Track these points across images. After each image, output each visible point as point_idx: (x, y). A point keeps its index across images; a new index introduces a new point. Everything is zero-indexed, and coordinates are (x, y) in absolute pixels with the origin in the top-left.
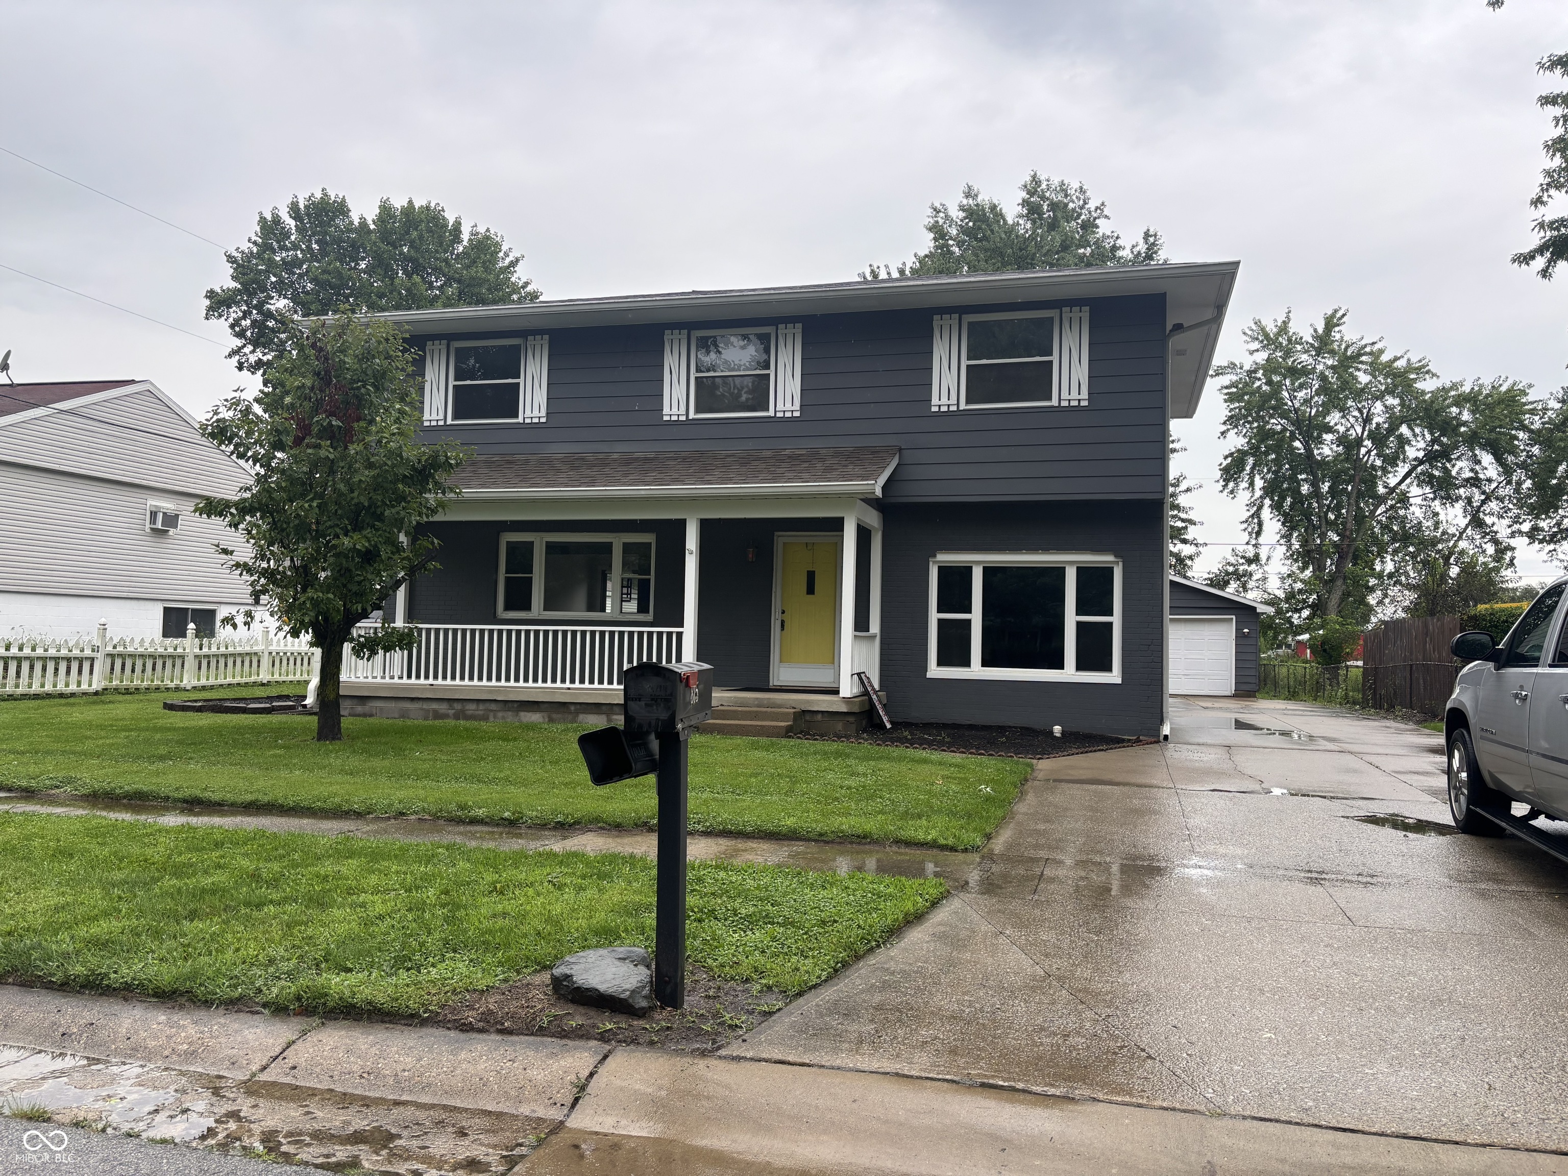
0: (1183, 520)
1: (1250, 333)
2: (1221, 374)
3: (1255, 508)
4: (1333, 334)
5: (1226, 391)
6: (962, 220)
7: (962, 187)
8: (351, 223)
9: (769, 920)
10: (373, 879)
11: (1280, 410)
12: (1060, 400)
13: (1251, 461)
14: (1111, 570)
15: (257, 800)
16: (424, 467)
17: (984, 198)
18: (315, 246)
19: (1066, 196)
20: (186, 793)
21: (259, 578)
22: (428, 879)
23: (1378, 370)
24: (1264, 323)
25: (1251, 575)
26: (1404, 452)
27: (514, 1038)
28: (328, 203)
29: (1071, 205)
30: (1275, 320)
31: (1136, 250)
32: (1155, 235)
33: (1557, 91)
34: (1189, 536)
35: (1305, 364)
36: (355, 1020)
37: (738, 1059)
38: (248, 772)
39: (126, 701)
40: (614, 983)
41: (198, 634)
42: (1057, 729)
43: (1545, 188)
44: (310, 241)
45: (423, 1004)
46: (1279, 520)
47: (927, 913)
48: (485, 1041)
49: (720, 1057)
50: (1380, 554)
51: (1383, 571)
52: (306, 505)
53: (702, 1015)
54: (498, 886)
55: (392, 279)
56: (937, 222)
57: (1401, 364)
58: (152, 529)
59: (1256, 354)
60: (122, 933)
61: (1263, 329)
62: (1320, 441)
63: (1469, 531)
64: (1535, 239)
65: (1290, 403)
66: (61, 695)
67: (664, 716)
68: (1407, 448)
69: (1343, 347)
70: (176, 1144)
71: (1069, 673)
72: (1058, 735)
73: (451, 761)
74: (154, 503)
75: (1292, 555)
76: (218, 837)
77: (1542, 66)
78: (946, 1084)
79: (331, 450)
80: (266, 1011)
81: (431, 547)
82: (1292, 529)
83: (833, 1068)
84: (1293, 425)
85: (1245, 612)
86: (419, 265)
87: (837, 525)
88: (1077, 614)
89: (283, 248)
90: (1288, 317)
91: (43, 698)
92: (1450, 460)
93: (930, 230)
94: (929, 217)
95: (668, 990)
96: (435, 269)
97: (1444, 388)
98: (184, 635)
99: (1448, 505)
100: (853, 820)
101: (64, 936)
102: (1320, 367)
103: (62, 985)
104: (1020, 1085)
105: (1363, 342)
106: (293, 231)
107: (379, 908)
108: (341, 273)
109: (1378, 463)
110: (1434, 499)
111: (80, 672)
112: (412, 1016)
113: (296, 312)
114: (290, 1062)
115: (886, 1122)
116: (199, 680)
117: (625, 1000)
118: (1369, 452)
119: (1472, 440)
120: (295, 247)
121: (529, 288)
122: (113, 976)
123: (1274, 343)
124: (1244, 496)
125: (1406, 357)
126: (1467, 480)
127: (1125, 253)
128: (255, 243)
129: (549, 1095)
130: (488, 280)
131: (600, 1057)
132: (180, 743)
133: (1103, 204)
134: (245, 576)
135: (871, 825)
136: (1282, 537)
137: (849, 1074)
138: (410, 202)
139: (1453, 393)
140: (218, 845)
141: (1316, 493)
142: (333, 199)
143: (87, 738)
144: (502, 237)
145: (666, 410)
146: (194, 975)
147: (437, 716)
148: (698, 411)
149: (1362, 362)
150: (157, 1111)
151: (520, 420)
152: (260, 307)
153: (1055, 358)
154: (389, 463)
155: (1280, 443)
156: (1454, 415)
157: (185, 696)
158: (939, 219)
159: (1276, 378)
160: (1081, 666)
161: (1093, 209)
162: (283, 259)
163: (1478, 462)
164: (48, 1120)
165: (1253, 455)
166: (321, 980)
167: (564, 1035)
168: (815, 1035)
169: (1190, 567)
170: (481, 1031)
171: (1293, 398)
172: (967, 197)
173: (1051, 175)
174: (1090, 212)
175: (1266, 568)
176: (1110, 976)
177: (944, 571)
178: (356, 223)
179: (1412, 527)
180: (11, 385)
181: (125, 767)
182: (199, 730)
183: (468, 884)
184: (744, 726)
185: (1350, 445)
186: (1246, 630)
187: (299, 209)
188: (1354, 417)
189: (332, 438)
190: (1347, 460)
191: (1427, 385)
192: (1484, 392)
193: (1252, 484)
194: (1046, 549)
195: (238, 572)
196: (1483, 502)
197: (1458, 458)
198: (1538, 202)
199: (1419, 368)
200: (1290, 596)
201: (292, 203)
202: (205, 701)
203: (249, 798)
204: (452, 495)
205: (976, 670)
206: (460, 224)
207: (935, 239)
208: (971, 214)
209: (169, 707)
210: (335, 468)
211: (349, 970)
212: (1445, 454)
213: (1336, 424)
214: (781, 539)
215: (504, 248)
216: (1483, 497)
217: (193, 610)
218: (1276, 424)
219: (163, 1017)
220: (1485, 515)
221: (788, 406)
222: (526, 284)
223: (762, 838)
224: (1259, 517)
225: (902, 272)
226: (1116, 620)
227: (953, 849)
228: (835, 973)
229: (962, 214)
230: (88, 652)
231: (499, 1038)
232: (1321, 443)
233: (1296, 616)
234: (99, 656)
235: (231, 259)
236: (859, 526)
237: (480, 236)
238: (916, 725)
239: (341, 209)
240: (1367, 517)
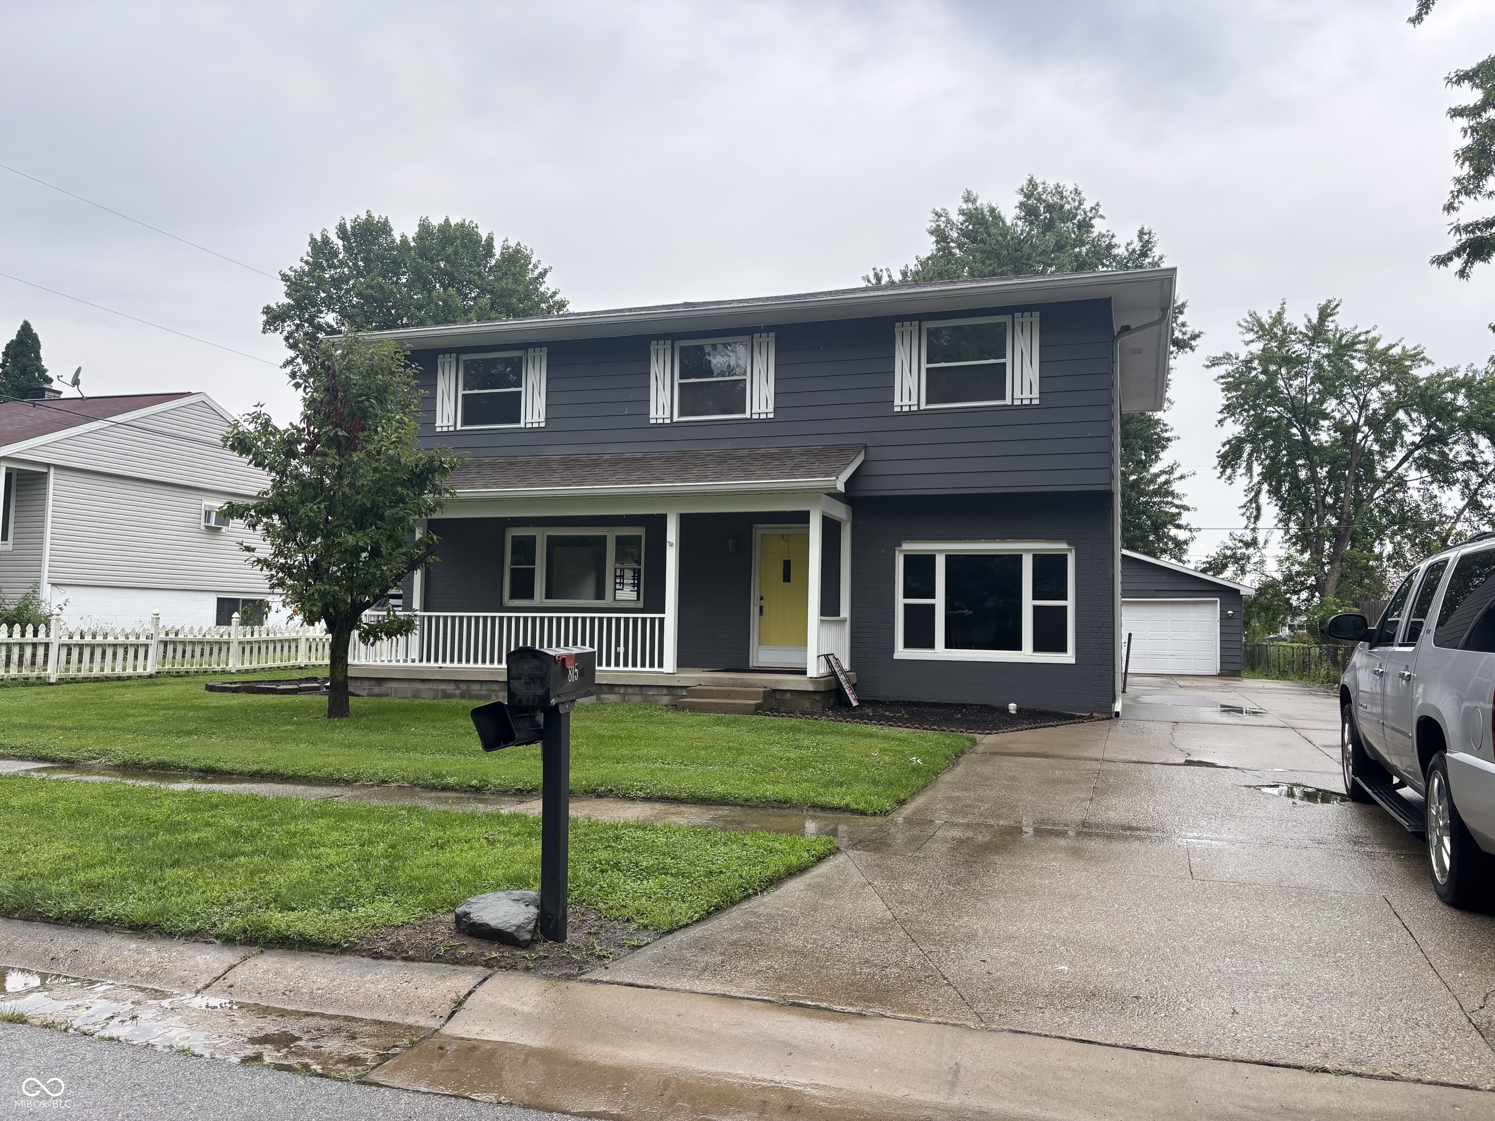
0: (1177, 507)
1: (1245, 324)
2: (1217, 364)
3: (1253, 494)
4: (1326, 323)
5: (1222, 381)
6: (962, 224)
7: (962, 193)
8: (393, 241)
9: (664, 871)
10: (335, 835)
11: (1275, 398)
12: (1013, 399)
13: (1248, 448)
14: (1065, 557)
15: (261, 769)
16: (422, 471)
17: (983, 202)
18: (361, 263)
19: (1062, 198)
20: (202, 764)
21: (278, 573)
22: (382, 835)
23: (1374, 357)
24: (1259, 315)
25: (1249, 558)
26: (1402, 438)
27: (416, 964)
28: (372, 224)
29: (1067, 207)
30: (1270, 312)
31: (1130, 248)
32: (1150, 233)
33: (1464, 104)
34: (1182, 522)
35: (1299, 353)
36: (288, 949)
37: (596, 982)
38: (259, 745)
39: (175, 684)
40: (504, 919)
41: (244, 622)
42: (1012, 707)
43: (1456, 195)
44: (356, 259)
45: (345, 937)
46: (1276, 505)
47: (812, 866)
48: (390, 966)
49: (581, 981)
50: (1379, 536)
51: (1381, 553)
52: (315, 507)
53: (578, 947)
54: (440, 841)
55: (430, 292)
56: (939, 226)
57: (1396, 351)
58: (206, 527)
59: (1251, 345)
60: (113, 878)
61: (1258, 321)
62: (1316, 427)
63: (1467, 513)
64: (1453, 242)
65: (1286, 391)
66: (119, 678)
67: (540, 692)
68: (1404, 433)
69: (1338, 336)
70: (120, 1041)
71: (1027, 654)
72: (1013, 712)
73: (441, 735)
74: (208, 503)
75: (1290, 539)
76: (215, 800)
77: (1449, 80)
78: (761, 1004)
79: (337, 458)
80: (218, 942)
81: (431, 542)
82: (1290, 513)
83: (672, 990)
84: (1290, 413)
85: (1229, 594)
86: (455, 278)
87: (803, 518)
88: (1034, 599)
89: (332, 266)
90: (1282, 308)
91: (103, 680)
92: (1447, 444)
93: (932, 233)
94: (931, 221)
95: (551, 926)
96: (469, 282)
97: (1439, 374)
98: (229, 624)
99: (1445, 488)
100: (779, 788)
101: (65, 880)
102: (1314, 357)
103: (57, 919)
104: (824, 1005)
105: (1357, 332)
106: (341, 250)
107: (333, 859)
108: (383, 288)
109: (1376, 447)
110: (1431, 483)
111: (136, 657)
112: (334, 946)
113: (343, 324)
114: (229, 982)
115: (701, 1032)
116: (243, 664)
117: (511, 933)
118: (1366, 437)
119: (1469, 424)
120: (342, 264)
121: (557, 298)
122: (97, 912)
123: (1268, 334)
124: (1242, 482)
125: (1401, 345)
126: (1465, 463)
127: (1121, 251)
128: (307, 262)
129: (432, 1009)
130: (518, 291)
131: (480, 980)
132: (210, 720)
133: (1098, 205)
134: (266, 572)
135: (793, 792)
136: (1280, 521)
137: (683, 995)
138: (447, 221)
139: (1447, 379)
140: (214, 807)
141: (1313, 478)
142: (376, 219)
143: (129, 715)
144: (532, 250)
145: (653, 414)
146: (164, 911)
147: (446, 695)
148: (681, 414)
149: (1356, 351)
150: (112, 1017)
151: (522, 425)
152: (310, 320)
153: (1008, 360)
154: (389, 468)
155: (1278, 431)
156: (1449, 400)
157: (228, 678)
158: (941, 223)
159: (1273, 368)
160: (1038, 647)
161: (1088, 209)
162: (331, 276)
163: (1475, 446)
164: (25, 1022)
165: (1251, 442)
166: (266, 916)
167: (456, 961)
168: (668, 964)
169: (1185, 551)
170: (389, 958)
171: (1288, 386)
172: (966, 201)
173: (1048, 179)
174: (1085, 213)
175: (1263, 551)
176: (949, 920)
177: (909, 559)
178: (398, 241)
179: (1411, 509)
180: (82, 399)
181: (154, 741)
182: (230, 709)
183: (415, 839)
184: (717, 704)
185: (1348, 431)
186: (1230, 612)
187: (346, 230)
188: (1350, 403)
189: (339, 446)
190: (1345, 445)
191: (1422, 372)
192: (1478, 378)
193: (1249, 469)
194: (1003, 538)
195: (259, 567)
196: (1481, 485)
197: (1455, 442)
198: (1450, 208)
199: (1414, 356)
200: (1289, 578)
201: (340, 225)
202: (243, 682)
203: (255, 767)
204: (447, 495)
205: (940, 652)
206: (492, 239)
207: (937, 242)
208: (971, 218)
209: (210, 688)
210: (342, 473)
211: (293, 909)
212: (1442, 439)
213: (1333, 411)
214: (760, 530)
215: (534, 260)
216: (1480, 480)
217: (243, 600)
218: (1273, 412)
219: (134, 946)
220: (1483, 497)
221: (763, 409)
222: (555, 293)
223: (694, 803)
224: (1257, 502)
225: (904, 274)
226: (1070, 603)
227: (863, 813)
228: (708, 915)
229: (961, 218)
230: (143, 640)
231: (402, 963)
232: (1318, 429)
233: (1295, 597)
234: (153, 642)
235: (285, 278)
236: (823, 516)
237: (511, 250)
238: (883, 703)
239: (384, 228)
240: (1364, 500)
